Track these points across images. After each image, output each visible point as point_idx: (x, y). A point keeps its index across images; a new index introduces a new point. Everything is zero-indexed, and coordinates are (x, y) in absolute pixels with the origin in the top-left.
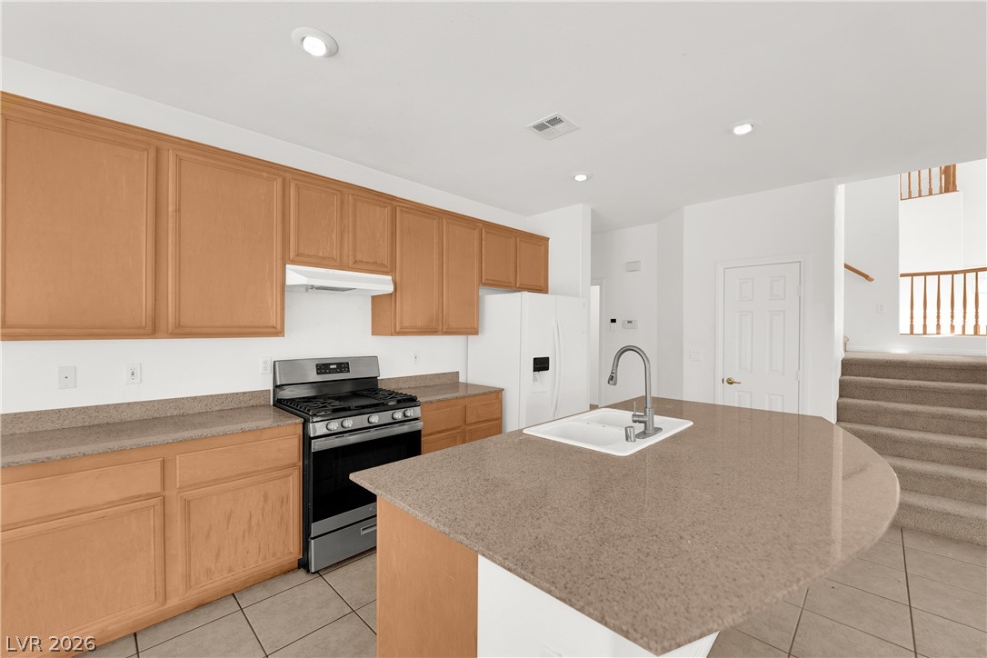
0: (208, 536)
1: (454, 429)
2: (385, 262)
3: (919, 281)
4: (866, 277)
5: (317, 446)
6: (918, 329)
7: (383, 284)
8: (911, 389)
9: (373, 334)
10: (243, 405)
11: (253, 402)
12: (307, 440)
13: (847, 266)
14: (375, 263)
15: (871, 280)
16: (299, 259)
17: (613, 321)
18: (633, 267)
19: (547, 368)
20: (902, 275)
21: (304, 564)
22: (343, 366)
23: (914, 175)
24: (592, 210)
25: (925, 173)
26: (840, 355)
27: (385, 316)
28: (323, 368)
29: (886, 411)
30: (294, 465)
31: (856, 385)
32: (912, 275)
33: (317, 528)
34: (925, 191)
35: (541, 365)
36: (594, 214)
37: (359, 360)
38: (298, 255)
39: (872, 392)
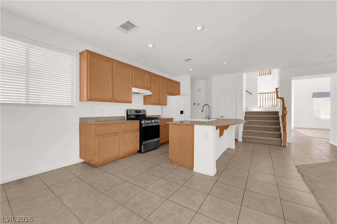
0: (126, 143)
1: (164, 126)
2: (150, 88)
3: (262, 94)
4: (251, 94)
5: (143, 125)
6: (262, 106)
7: (148, 93)
8: (258, 117)
9: (144, 105)
10: (121, 119)
11: (122, 119)
12: (141, 125)
13: (246, 91)
14: (147, 88)
15: (252, 94)
16: (135, 86)
17: (194, 104)
18: (199, 90)
19: (183, 113)
20: (258, 94)
21: (140, 151)
22: (140, 112)
23: (261, 72)
24: (191, 76)
25: (263, 71)
26: (244, 111)
27: (147, 100)
28: (136, 111)
29: (253, 122)
30: (138, 130)
31: (248, 117)
32: (260, 93)
33: (144, 143)
34: (263, 74)
35: (182, 112)
36: (191, 77)
37: (143, 110)
38: (135, 85)
39: (251, 118)
